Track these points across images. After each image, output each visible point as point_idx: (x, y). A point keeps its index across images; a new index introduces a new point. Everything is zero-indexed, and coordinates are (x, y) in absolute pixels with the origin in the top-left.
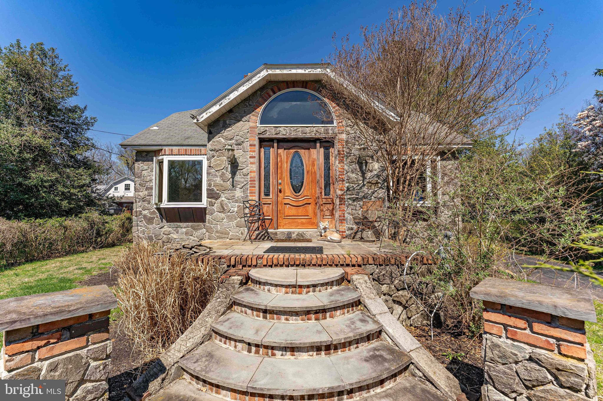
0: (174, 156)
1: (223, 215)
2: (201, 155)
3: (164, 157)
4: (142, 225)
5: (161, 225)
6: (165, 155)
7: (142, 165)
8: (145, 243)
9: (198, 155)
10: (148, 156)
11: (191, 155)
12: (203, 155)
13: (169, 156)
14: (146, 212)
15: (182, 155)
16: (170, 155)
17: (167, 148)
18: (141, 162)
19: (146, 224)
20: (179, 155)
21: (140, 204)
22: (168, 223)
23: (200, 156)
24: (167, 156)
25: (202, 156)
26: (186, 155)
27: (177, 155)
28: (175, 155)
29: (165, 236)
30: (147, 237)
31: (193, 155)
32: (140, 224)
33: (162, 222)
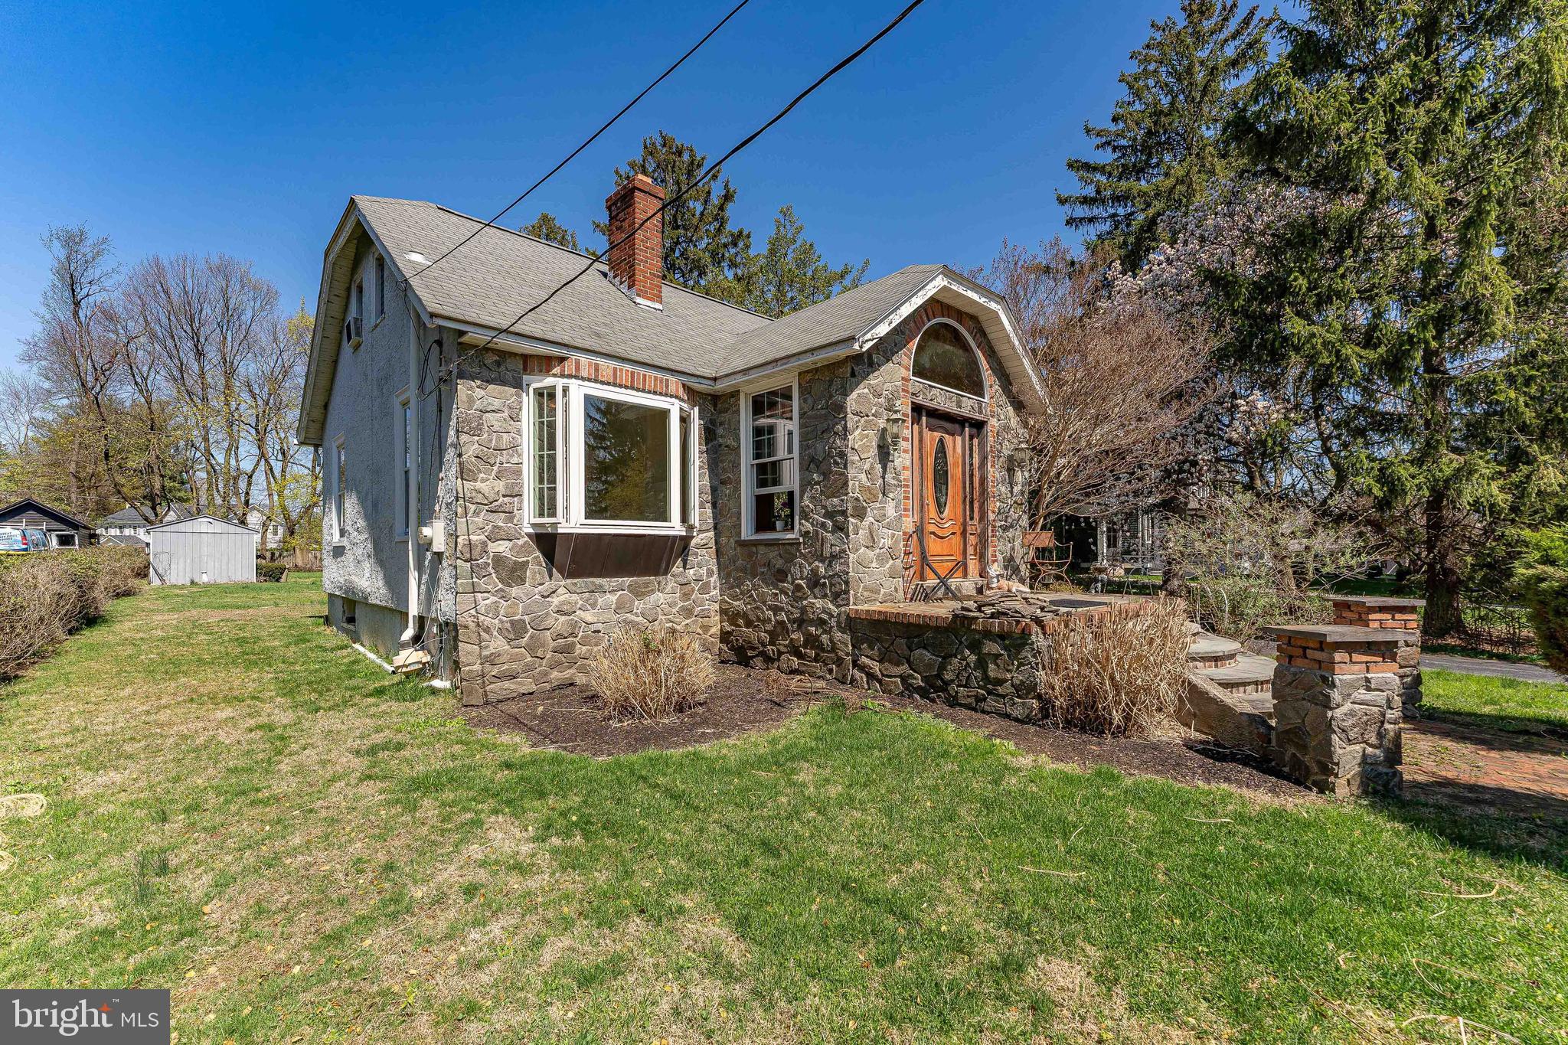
0: (598, 386)
1: (871, 554)
2: (666, 395)
3: (573, 384)
4: (489, 587)
5: (548, 585)
6: (576, 377)
7: (483, 393)
8: (498, 644)
9: (661, 394)
10: (502, 368)
11: (643, 391)
12: (671, 396)
13: (586, 383)
14: (502, 547)
15: (620, 386)
16: (589, 380)
17: (584, 359)
18: (479, 382)
19: (500, 586)
20: (615, 385)
21: (479, 520)
22: (569, 581)
23: (663, 398)
24: (580, 382)
25: (668, 399)
26: (632, 388)
27: (608, 384)
28: (602, 383)
29: (563, 619)
30: (508, 625)
31: (649, 392)
32: (482, 583)
33: (551, 576)
